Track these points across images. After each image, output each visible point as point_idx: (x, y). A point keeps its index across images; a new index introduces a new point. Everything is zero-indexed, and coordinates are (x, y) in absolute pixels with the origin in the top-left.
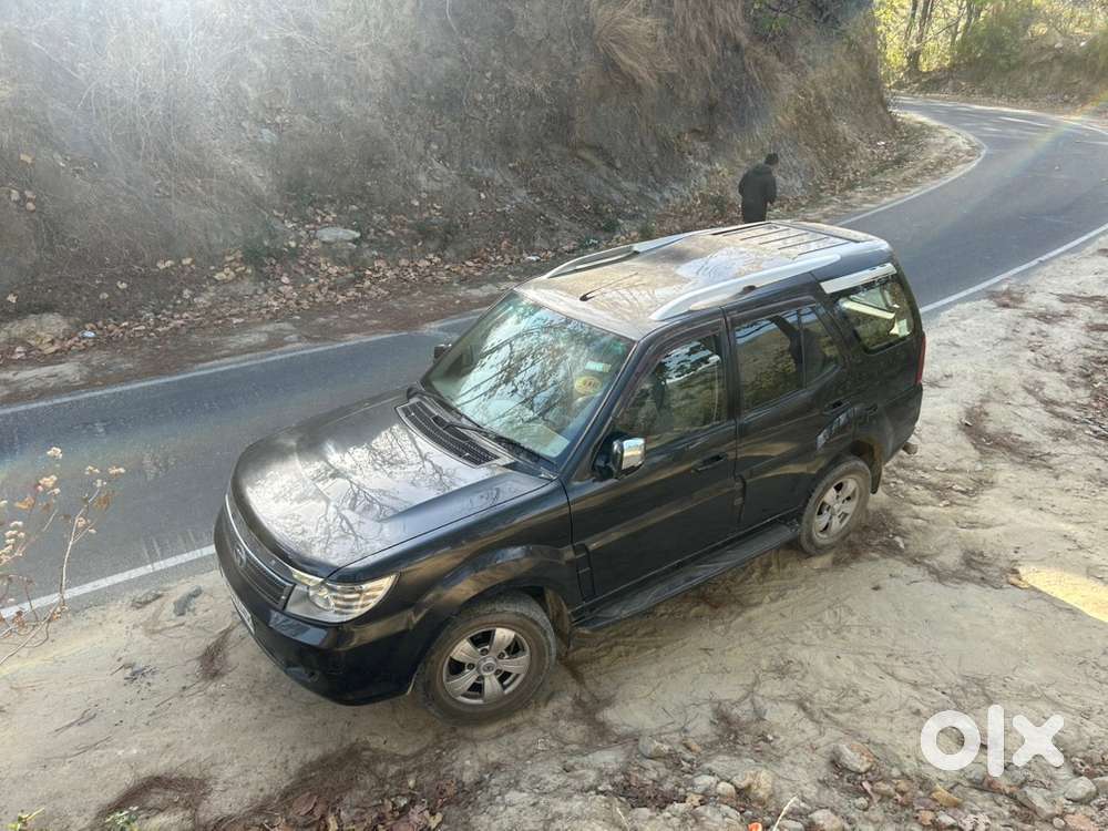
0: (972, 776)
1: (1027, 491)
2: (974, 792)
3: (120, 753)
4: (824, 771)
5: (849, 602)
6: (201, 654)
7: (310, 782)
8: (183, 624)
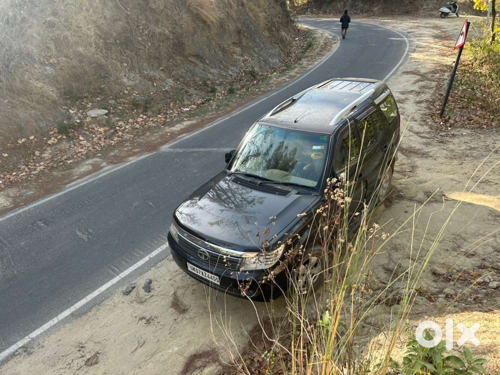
0: (477, 265)
1: (430, 167)
2: (480, 270)
3: (170, 351)
4: (433, 278)
5: (400, 219)
6: (171, 305)
7: (256, 338)
8: (152, 296)
